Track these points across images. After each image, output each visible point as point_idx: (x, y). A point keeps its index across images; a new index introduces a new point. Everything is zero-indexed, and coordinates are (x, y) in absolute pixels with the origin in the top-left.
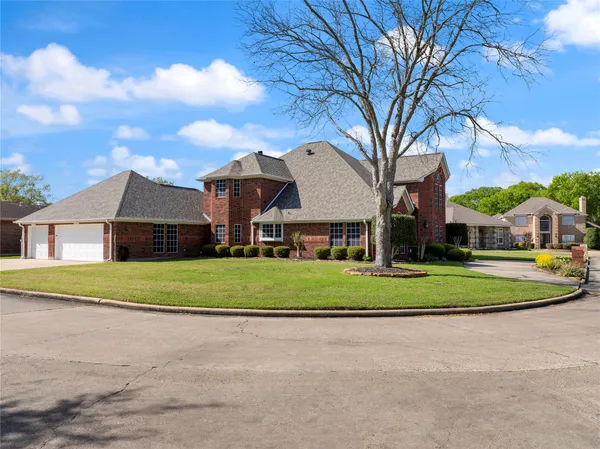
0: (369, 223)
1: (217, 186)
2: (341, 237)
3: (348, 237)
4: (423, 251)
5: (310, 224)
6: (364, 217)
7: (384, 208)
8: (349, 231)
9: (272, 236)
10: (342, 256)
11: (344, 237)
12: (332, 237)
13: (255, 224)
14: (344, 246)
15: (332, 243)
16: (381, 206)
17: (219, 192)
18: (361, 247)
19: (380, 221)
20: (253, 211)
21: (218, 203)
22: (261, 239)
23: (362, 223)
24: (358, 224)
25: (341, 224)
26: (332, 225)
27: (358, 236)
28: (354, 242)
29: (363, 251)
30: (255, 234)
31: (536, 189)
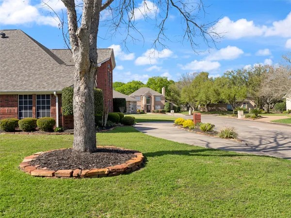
0: (60, 95)
2: (31, 108)
3: (38, 108)
4: (106, 119)
6: (55, 89)
7: (86, 68)
8: (38, 103)
10: (31, 128)
11: (34, 108)
12: (21, 109)
14: (33, 118)
15: (20, 115)
16: (81, 64)
18: (51, 118)
19: (80, 86)
23: (53, 95)
24: (48, 96)
25: (31, 96)
26: (21, 96)
27: (49, 108)
28: (44, 113)
29: (54, 122)
31: (140, 84)
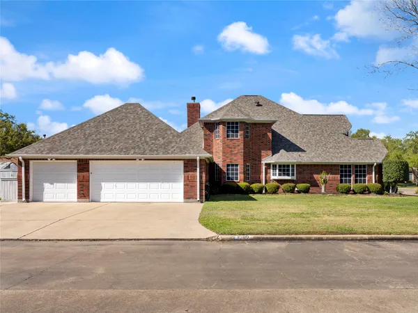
1: (228, 127)
2: (350, 176)
3: (356, 176)
5: (322, 165)
8: (356, 171)
9: (288, 175)
11: (352, 176)
12: (341, 176)
13: (266, 164)
15: (342, 182)
17: (231, 133)
20: (263, 153)
21: (231, 143)
22: (273, 177)
25: (350, 166)
26: (342, 166)
27: (365, 176)
28: (361, 180)
30: (266, 173)
